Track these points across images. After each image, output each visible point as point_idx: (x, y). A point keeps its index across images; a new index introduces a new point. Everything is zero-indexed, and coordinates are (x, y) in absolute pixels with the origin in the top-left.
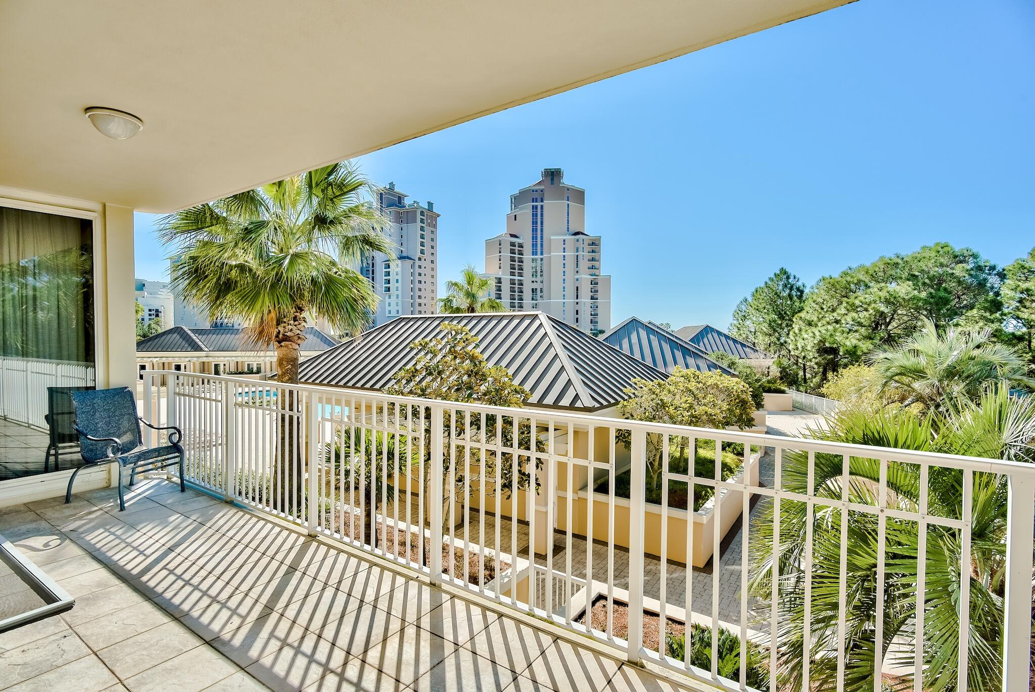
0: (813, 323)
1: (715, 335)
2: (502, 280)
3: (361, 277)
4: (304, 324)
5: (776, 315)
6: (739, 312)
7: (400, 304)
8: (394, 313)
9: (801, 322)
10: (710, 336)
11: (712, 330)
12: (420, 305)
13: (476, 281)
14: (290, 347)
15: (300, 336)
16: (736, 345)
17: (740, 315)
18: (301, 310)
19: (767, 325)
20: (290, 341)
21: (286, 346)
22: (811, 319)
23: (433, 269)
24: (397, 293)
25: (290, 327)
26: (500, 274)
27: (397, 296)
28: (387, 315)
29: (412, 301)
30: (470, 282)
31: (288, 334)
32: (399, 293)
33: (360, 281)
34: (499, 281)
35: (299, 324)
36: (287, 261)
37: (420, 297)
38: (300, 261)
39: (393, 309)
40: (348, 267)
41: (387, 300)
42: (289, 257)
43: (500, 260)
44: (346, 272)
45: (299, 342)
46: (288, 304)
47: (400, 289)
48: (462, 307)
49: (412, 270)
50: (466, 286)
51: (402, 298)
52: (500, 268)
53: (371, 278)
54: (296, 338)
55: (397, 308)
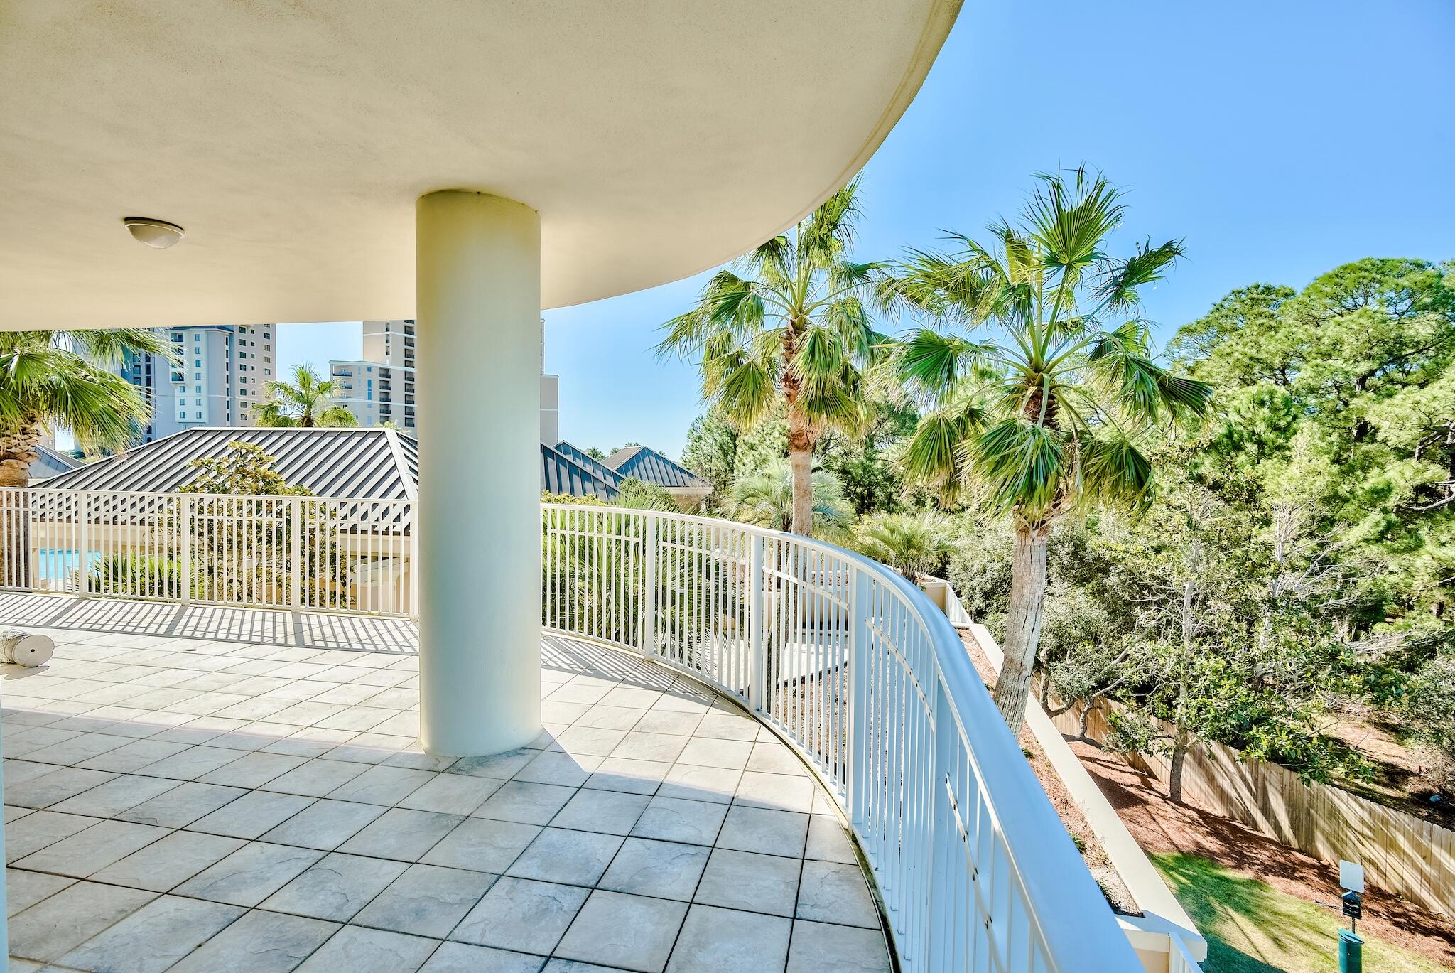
0: (754, 447)
1: (653, 459)
2: (391, 373)
3: (124, 383)
4: (35, 438)
5: (728, 436)
6: (694, 433)
7: (204, 402)
8: (191, 417)
9: (743, 446)
10: (646, 460)
11: (650, 452)
12: (244, 405)
13: (314, 385)
14: (16, 466)
15: (31, 453)
16: (675, 471)
17: (695, 436)
18: (32, 420)
19: (717, 448)
20: (16, 458)
21: (9, 465)
22: (753, 443)
23: (268, 348)
24: (198, 383)
25: (17, 442)
26: (387, 363)
27: (199, 389)
28: (178, 419)
29: (228, 398)
30: (305, 382)
31: (14, 450)
32: (203, 383)
33: (123, 388)
34: (386, 373)
35: (30, 438)
36: (13, 366)
37: (243, 392)
38: (33, 364)
39: (191, 410)
40: (106, 370)
41: (178, 395)
42: (16, 359)
43: (388, 342)
44: (102, 375)
45: (29, 460)
46: (17, 414)
47: (204, 376)
48: (293, 417)
49: (227, 348)
50: (298, 389)
51: (209, 392)
52: (388, 354)
53: (143, 381)
54: (25, 455)
55: (199, 409)
